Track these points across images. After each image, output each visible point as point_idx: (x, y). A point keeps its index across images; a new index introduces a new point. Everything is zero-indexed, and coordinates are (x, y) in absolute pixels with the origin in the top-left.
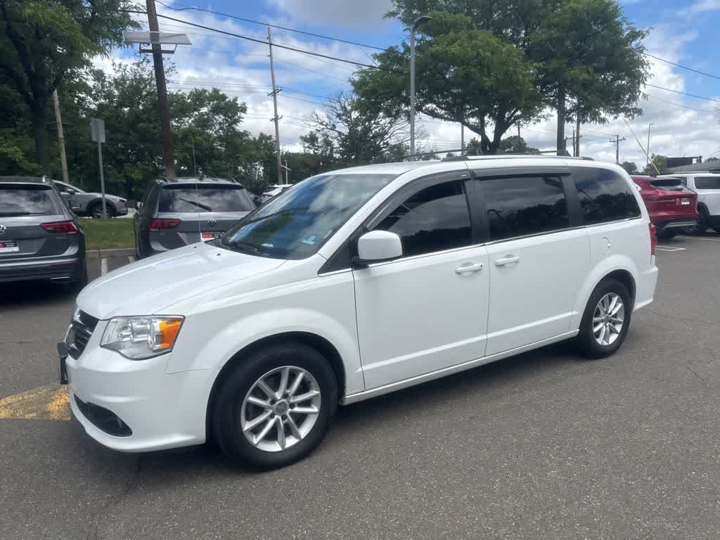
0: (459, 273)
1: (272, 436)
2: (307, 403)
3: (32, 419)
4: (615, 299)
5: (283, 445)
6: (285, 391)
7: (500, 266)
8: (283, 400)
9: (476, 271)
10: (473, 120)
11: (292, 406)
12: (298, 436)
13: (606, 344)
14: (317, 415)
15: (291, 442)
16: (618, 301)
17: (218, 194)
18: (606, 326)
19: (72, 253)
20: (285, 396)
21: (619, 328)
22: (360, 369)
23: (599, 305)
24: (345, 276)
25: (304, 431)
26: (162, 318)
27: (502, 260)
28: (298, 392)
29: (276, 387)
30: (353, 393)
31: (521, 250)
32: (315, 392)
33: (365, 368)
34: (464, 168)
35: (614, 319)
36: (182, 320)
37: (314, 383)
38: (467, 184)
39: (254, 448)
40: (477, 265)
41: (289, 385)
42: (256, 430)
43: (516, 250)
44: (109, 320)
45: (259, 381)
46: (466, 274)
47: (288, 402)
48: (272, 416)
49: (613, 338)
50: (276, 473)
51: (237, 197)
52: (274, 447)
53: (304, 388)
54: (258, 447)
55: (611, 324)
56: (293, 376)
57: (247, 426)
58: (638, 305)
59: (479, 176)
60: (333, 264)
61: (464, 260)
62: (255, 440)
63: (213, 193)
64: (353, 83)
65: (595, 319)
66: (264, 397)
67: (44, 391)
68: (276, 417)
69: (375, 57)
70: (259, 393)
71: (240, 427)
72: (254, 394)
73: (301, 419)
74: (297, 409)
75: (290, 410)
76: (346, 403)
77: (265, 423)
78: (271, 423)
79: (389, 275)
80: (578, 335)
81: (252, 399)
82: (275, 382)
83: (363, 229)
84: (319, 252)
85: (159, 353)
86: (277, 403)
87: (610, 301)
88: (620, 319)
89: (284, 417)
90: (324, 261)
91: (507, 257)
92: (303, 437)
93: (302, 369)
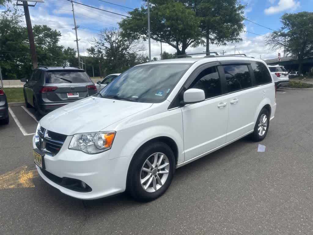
0: (219, 107)
1: (151, 185)
2: (163, 169)
3: (13, 189)
5: (155, 189)
6: (156, 164)
7: (232, 104)
8: (155, 168)
9: (225, 106)
11: (159, 170)
12: (161, 184)
13: (261, 135)
14: (168, 174)
15: (158, 187)
16: (266, 118)
19: (2, 105)
20: (156, 166)
21: (265, 128)
22: (184, 152)
23: (260, 119)
24: (177, 111)
25: (163, 181)
26: (103, 133)
27: (233, 101)
28: (161, 164)
29: (152, 163)
30: (180, 163)
32: (167, 164)
33: (186, 151)
35: (264, 125)
36: (115, 133)
37: (167, 159)
38: (218, 67)
39: (145, 191)
40: (225, 103)
41: (158, 161)
42: (145, 183)
43: (236, 97)
44: (73, 135)
45: (147, 161)
46: (221, 108)
47: (157, 169)
48: (151, 176)
49: (264, 132)
50: (154, 202)
52: (152, 190)
54: (147, 191)
55: (263, 127)
56: (159, 158)
57: (142, 181)
58: (271, 119)
61: (220, 101)
62: (145, 187)
65: (259, 125)
66: (148, 167)
68: (153, 176)
71: (140, 183)
72: (145, 166)
73: (161, 176)
74: (161, 172)
75: (158, 172)
76: (177, 167)
77: (149, 179)
78: (151, 179)
79: (194, 109)
80: (253, 132)
81: (144, 169)
83: (184, 89)
84: (167, 99)
86: (153, 170)
87: (263, 117)
88: (266, 125)
89: (156, 176)
90: (170, 103)
91: (234, 100)
92: (163, 185)
93: (162, 153)
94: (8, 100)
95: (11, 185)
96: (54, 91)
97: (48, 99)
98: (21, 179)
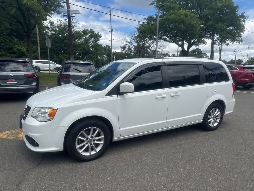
0: (157, 98)
1: (86, 150)
2: (100, 140)
3: (13, 139)
4: (217, 110)
5: (90, 153)
6: (91, 136)
7: (172, 96)
8: (91, 138)
9: (163, 98)
10: (180, 43)
11: (94, 141)
12: (96, 151)
13: (213, 126)
14: (103, 144)
15: (93, 153)
16: (218, 111)
17: (86, 67)
18: (213, 120)
19: (34, 85)
20: (92, 137)
21: (218, 121)
22: (119, 130)
23: (211, 112)
24: (115, 97)
25: (98, 150)
26: (50, 108)
27: (173, 94)
28: (96, 136)
29: (89, 134)
30: (116, 137)
31: (180, 91)
32: (102, 137)
33: (121, 129)
34: (161, 61)
35: (216, 117)
37: (102, 133)
38: (162, 67)
39: (80, 154)
40: (163, 96)
41: (93, 134)
42: (81, 148)
43: (178, 91)
44: (34, 108)
45: (83, 132)
46: (159, 99)
47: (93, 139)
48: (87, 144)
49: (216, 124)
50: (87, 163)
51: (91, 68)
52: (87, 154)
53: (99, 134)
54: (82, 154)
55: (215, 119)
56: (95, 131)
57: (78, 146)
58: (227, 113)
59: (166, 64)
60: (110, 93)
61: (159, 94)
62: (80, 151)
63: (84, 66)
64: (137, 28)
65: (209, 117)
66: (84, 137)
67: (19, 130)
68: (88, 144)
69: (145, 19)
70: (82, 135)
71: (75, 147)
72: (81, 136)
73: (97, 145)
74: (96, 142)
76: (114, 141)
77: (84, 146)
78: (86, 146)
79: (130, 98)
80: (202, 123)
81: (80, 137)
82: (88, 132)
83: (122, 81)
84: (106, 89)
85: (49, 120)
86: (89, 139)
87: (215, 110)
88: (219, 117)
89: (91, 144)
90: (108, 92)
91: (175, 93)
92: (97, 151)
93: (98, 129)
94: (40, 81)
95: (13, 137)
96: (68, 77)
97: (64, 83)
98: (21, 134)
